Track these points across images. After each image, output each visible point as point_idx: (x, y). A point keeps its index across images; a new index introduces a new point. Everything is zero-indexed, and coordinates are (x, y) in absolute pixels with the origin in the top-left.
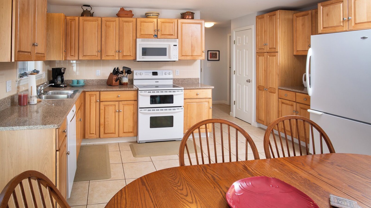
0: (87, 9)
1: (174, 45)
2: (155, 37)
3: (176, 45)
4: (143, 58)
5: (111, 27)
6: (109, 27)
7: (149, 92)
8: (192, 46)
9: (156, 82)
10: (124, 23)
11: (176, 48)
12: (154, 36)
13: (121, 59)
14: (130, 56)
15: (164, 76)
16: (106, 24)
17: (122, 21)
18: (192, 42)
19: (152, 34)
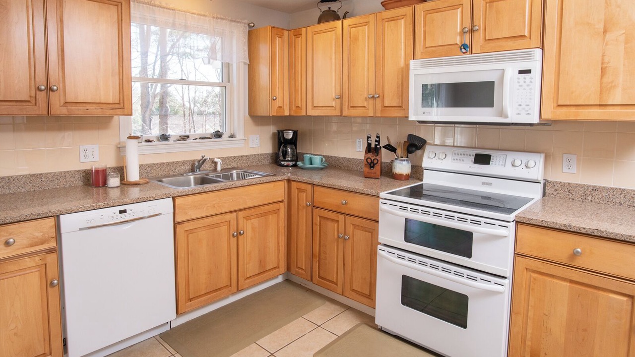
0: (330, 8)
1: (521, 72)
2: (464, 51)
3: (529, 72)
4: (424, 113)
5: (360, 37)
6: (356, 39)
7: (402, 208)
8: (603, 71)
9: (483, 183)
10: (386, 23)
11: (528, 80)
12: (461, 49)
13: (380, 116)
14: (399, 108)
15: (508, 171)
16: (349, 33)
17: (383, 19)
18: (603, 56)
19: (457, 44)
